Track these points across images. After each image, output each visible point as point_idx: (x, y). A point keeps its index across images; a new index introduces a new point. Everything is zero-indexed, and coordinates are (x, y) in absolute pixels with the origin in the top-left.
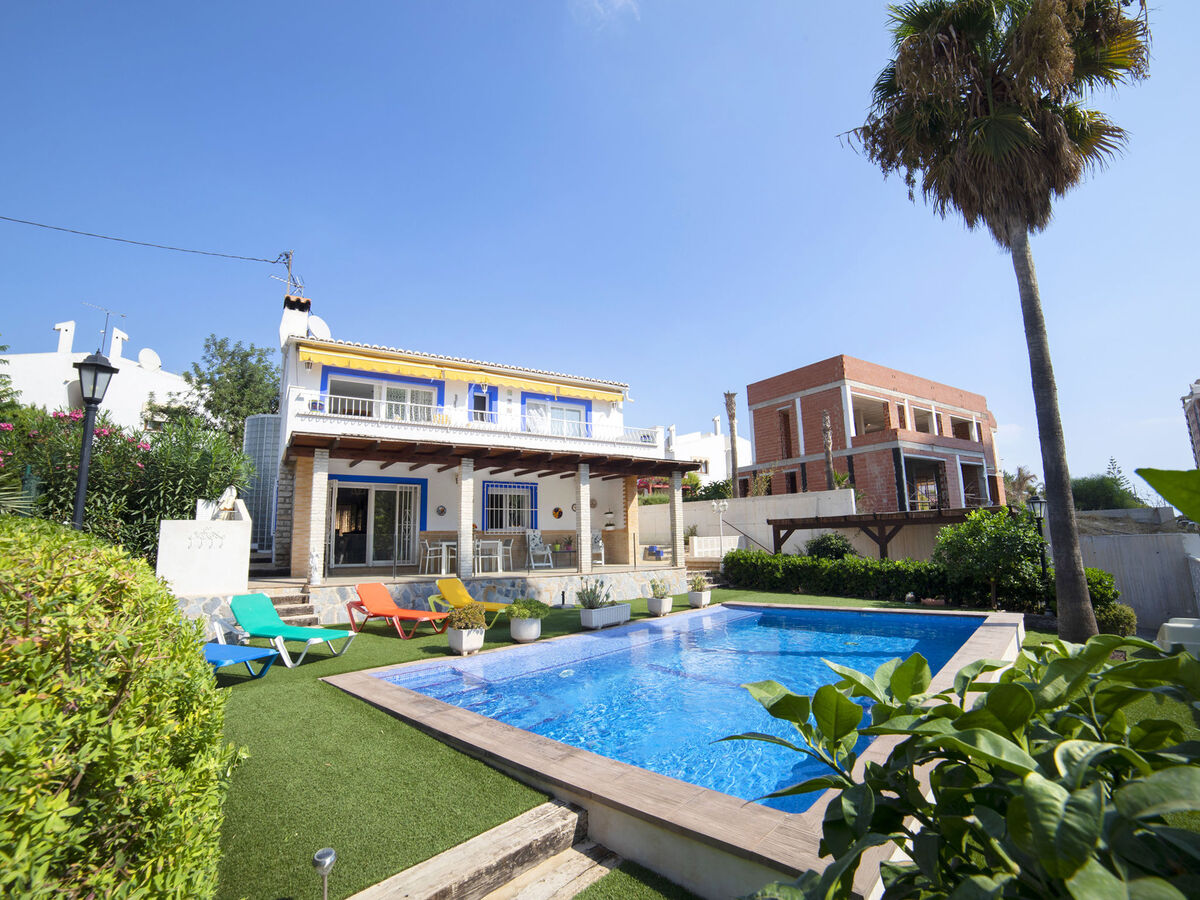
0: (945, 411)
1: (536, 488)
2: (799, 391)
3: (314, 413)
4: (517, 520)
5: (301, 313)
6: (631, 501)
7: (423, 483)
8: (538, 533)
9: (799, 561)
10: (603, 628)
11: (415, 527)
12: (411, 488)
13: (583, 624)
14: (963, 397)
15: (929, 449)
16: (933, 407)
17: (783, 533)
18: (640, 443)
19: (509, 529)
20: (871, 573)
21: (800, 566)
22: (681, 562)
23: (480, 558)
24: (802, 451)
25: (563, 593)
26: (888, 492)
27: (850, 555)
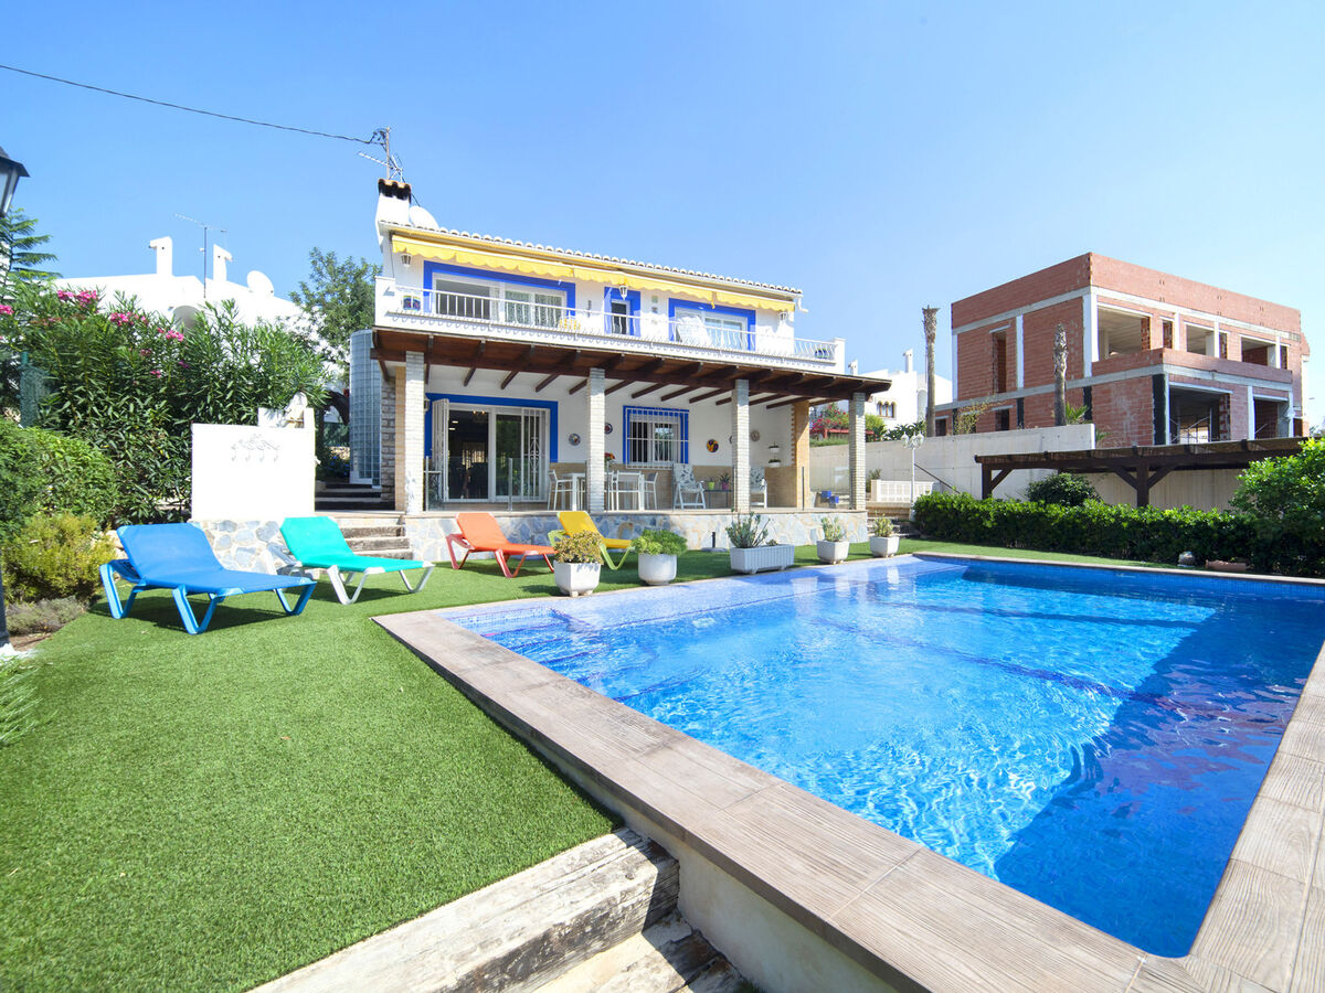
0: (1234, 330)
1: (687, 415)
2: (1021, 306)
3: (409, 312)
4: (664, 454)
5: (400, 201)
6: (802, 432)
7: (553, 406)
8: (689, 468)
9: (1018, 508)
10: (758, 572)
11: (543, 458)
12: (538, 412)
13: (733, 567)
14: (1263, 310)
15: (1207, 377)
16: (1216, 323)
17: (995, 473)
18: (813, 359)
19: (653, 463)
20: (1125, 525)
21: (1019, 513)
22: (861, 503)
23: (617, 492)
24: (1020, 382)
25: (714, 534)
26: (1140, 433)
27: (1093, 501)
